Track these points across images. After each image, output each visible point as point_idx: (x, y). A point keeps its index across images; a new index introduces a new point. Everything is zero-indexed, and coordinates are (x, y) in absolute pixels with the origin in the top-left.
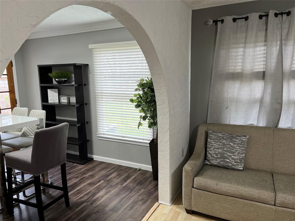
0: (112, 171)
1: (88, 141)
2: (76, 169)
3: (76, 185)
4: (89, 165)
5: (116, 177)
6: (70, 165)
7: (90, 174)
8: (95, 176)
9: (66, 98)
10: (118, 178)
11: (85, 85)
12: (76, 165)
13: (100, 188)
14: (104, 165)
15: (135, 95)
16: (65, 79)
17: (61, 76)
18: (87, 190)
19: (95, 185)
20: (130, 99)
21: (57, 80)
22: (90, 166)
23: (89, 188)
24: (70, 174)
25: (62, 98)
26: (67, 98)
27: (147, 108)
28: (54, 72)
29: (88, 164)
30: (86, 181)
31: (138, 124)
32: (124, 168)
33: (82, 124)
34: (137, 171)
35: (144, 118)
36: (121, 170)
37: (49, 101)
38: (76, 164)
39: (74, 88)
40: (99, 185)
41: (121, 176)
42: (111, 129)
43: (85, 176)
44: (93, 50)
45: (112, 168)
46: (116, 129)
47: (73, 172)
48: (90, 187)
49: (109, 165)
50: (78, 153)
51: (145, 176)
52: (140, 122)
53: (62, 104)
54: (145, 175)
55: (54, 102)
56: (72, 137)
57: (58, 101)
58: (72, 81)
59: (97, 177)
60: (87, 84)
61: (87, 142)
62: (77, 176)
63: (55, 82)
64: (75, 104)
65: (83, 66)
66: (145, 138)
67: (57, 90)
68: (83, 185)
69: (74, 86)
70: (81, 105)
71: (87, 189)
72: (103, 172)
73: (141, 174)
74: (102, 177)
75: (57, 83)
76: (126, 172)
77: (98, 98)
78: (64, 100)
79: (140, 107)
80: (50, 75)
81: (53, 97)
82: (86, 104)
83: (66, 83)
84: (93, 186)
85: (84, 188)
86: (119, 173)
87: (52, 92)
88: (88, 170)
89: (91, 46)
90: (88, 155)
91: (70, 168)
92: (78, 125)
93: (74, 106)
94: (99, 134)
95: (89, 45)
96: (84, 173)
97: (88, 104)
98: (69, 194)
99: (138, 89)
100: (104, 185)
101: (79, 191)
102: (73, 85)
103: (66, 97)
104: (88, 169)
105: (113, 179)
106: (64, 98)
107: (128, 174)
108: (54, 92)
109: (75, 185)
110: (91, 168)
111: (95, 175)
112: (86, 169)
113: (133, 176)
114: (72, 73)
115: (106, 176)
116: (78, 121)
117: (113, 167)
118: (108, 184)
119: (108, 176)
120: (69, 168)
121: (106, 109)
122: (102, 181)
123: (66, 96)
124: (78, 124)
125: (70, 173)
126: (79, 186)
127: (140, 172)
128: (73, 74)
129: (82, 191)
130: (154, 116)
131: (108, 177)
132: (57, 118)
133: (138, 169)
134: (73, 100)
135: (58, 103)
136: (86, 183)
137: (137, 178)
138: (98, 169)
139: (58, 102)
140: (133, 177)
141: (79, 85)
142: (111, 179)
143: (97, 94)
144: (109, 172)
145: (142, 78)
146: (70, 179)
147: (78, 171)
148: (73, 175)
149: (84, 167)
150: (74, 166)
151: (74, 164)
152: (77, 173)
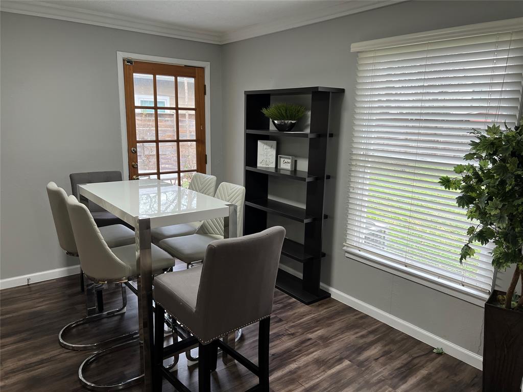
0: (371, 338)
1: (324, 255)
2: (292, 313)
3: (290, 357)
4: (320, 309)
5: (381, 360)
6: (283, 298)
7: (320, 332)
8: (330, 343)
9: (290, 161)
10: (384, 365)
11: (331, 135)
12: (295, 302)
13: (341, 380)
14: (351, 318)
15: (459, 169)
16: (293, 122)
17: (284, 114)
18: (311, 379)
19: (330, 368)
20: (440, 179)
21: (276, 122)
22: (323, 312)
23: (315, 373)
24: (280, 324)
25: (282, 160)
26: (292, 162)
27: (498, 211)
28: (274, 105)
29: (318, 306)
30: (312, 350)
31: (459, 251)
32: (398, 338)
33: (314, 220)
34: (433, 355)
35: (483, 237)
36: (393, 342)
37: (259, 165)
38: (294, 299)
39: (307, 141)
40: (339, 372)
41: (392, 359)
42: (373, 235)
43: (310, 336)
44: (361, 56)
45: (369, 330)
46: (383, 235)
47: (287, 320)
48: (318, 372)
49: (364, 319)
50: (300, 275)
51: (457, 379)
52: (467, 245)
53: (282, 172)
54: (456, 375)
55: (267, 166)
56: (292, 240)
57: (273, 165)
58: (306, 127)
59: (335, 346)
60: (335, 135)
61: (322, 258)
62: (292, 332)
63: (272, 128)
64: (306, 176)
65: (332, 92)
66: (467, 281)
67: (274, 143)
68: (303, 360)
69: (307, 137)
70: (317, 179)
71: (311, 375)
72: (350, 337)
73: (444, 367)
74: (347, 348)
75: (276, 129)
76: (405, 352)
77: (356, 166)
78: (286, 165)
79: (472, 203)
80: (264, 111)
81: (266, 156)
82: (328, 177)
83: (293, 130)
84: (324, 371)
85: (304, 370)
86: (387, 348)
87: (265, 146)
88: (318, 321)
89: (355, 47)
90: (321, 284)
91: (282, 308)
92: (306, 221)
93: (304, 179)
94: (348, 247)
95: (353, 45)
96: (309, 328)
97: (332, 177)
98: (271, 378)
99: (474, 154)
100: (351, 374)
101: (294, 376)
102: (306, 135)
103: (289, 159)
104: (318, 318)
105: (373, 364)
106: (286, 160)
107: (410, 359)
108: (268, 147)
109: (288, 354)
110: (324, 318)
111: (331, 338)
112: (313, 318)
113: (422, 367)
114: (306, 109)
115: (356, 350)
116: (308, 212)
117: (373, 328)
118: (360, 374)
119: (361, 349)
120: (281, 305)
121: (371, 194)
122: (346, 363)
123: (291, 157)
124: (306, 218)
125: (280, 320)
126: (295, 361)
127: (441, 362)
128: (309, 110)
129: (300, 377)
130: (516, 237)
131: (360, 354)
132: (270, 197)
133: (435, 351)
134: (303, 166)
135: (273, 171)
136: (311, 356)
137: (434, 378)
138: (338, 324)
139: (274, 167)
140: (424, 372)
141: (319, 136)
142: (367, 360)
143: (354, 157)
144: (364, 340)
145: (494, 125)
146: (278, 336)
147: (296, 320)
148: (285, 327)
149: (311, 311)
150: (290, 304)
151: (290, 298)
152: (294, 324)
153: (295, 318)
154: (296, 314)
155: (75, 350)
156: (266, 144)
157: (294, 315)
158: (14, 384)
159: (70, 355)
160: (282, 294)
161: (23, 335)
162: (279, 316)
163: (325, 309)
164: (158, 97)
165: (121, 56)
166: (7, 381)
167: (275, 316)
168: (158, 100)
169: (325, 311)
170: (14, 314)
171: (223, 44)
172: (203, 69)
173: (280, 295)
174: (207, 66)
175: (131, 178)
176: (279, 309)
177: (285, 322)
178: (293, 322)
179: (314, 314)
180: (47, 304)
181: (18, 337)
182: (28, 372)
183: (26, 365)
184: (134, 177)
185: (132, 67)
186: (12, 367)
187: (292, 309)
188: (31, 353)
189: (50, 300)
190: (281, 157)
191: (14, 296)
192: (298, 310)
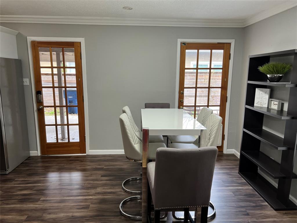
2: (259, 212)
4: (285, 217)
6: (259, 200)
9: (277, 103)
16: (280, 75)
25: (273, 102)
26: (279, 103)
29: (284, 214)
33: (289, 148)
37: (255, 105)
38: (267, 204)
55: (261, 106)
57: (266, 106)
67: (268, 90)
70: (293, 118)
78: (275, 106)
81: (261, 99)
83: (280, 82)
91: (254, 206)
103: (277, 102)
106: (275, 103)
108: (263, 93)
120: (254, 205)
123: (278, 100)
141: (296, 86)
147: (260, 218)
148: (249, 220)
149: (275, 215)
150: (262, 206)
151: (264, 202)
152: (256, 220)
153: (259, 217)
154: (262, 214)
155: (126, 192)
156: (262, 91)
157: (260, 214)
158: (96, 199)
159: (123, 193)
160: (259, 197)
161: (111, 178)
162: (248, 211)
163: (289, 218)
164: (199, 62)
165: (179, 41)
166: (94, 197)
167: (245, 210)
168: (199, 64)
169: (288, 219)
170: (113, 167)
171: (245, 27)
172: (230, 44)
173: (257, 198)
174: (233, 42)
175: (179, 108)
176: (251, 207)
177: (251, 217)
178: (257, 219)
179: (277, 218)
180: (128, 166)
181: (109, 178)
182: (103, 195)
183: (104, 192)
184: (181, 107)
185: (185, 46)
186: (99, 191)
187: (261, 209)
188: (109, 187)
189: (130, 164)
190: (272, 100)
191: (118, 159)
192: (266, 212)
